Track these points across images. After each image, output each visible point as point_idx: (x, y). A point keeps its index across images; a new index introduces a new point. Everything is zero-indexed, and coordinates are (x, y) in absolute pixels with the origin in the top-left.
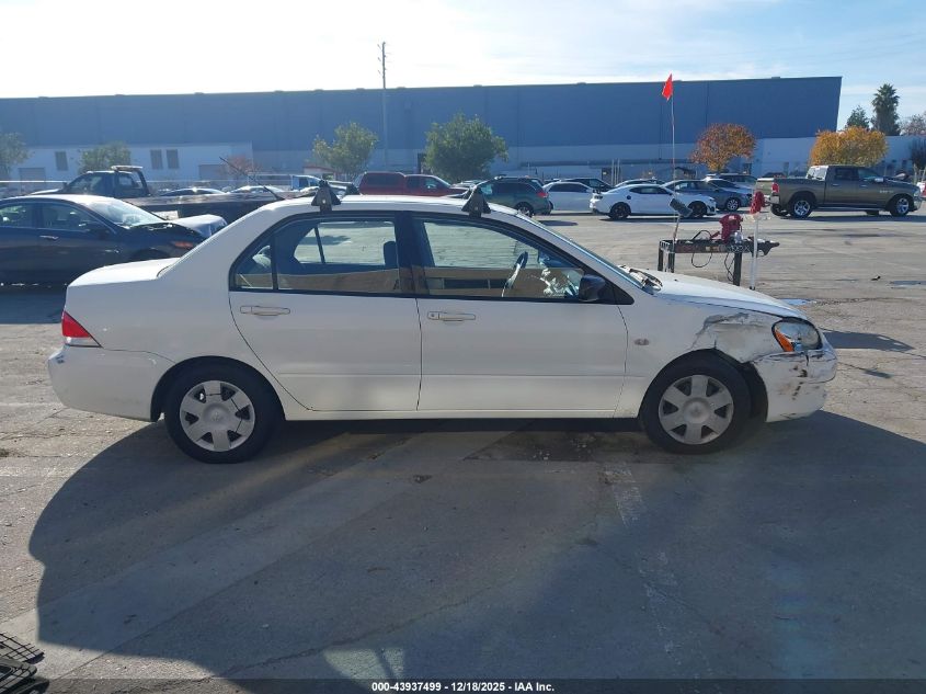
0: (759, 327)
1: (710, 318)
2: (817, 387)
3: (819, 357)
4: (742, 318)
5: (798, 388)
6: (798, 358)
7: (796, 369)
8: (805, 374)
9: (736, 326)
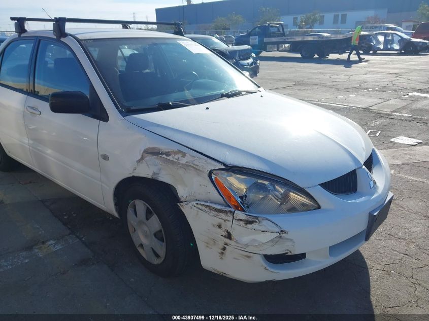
0: (197, 170)
1: (149, 149)
2: (248, 257)
3: (248, 222)
4: (180, 156)
5: (224, 249)
6: (223, 216)
7: (220, 226)
8: (229, 236)
9: (173, 163)
